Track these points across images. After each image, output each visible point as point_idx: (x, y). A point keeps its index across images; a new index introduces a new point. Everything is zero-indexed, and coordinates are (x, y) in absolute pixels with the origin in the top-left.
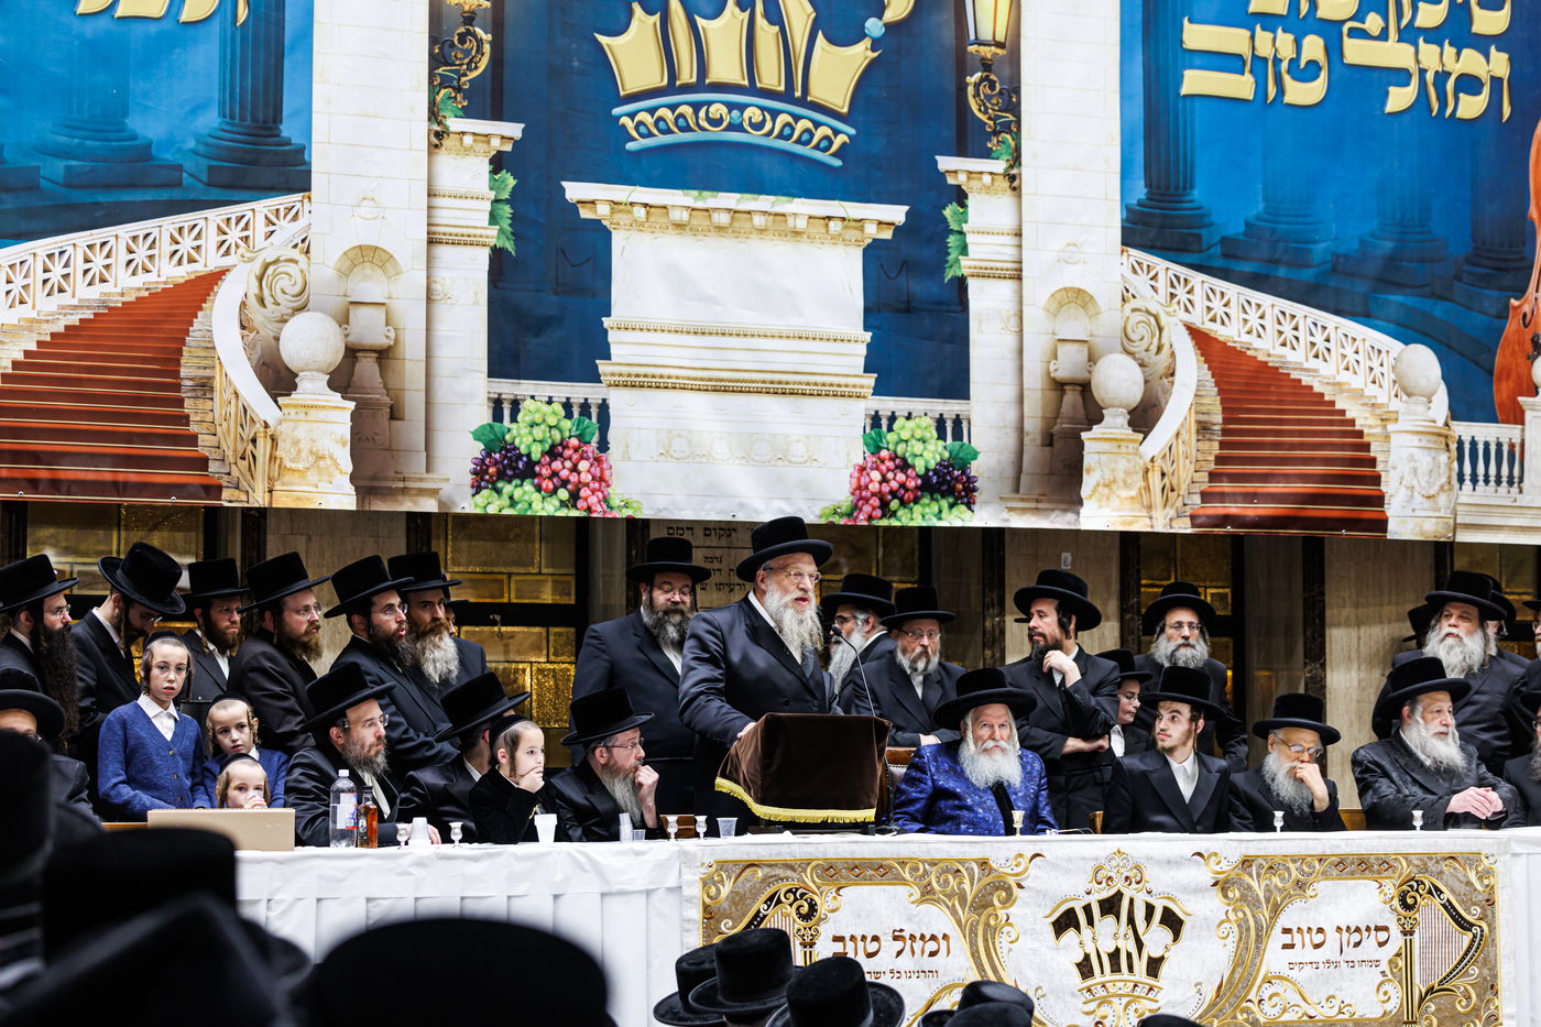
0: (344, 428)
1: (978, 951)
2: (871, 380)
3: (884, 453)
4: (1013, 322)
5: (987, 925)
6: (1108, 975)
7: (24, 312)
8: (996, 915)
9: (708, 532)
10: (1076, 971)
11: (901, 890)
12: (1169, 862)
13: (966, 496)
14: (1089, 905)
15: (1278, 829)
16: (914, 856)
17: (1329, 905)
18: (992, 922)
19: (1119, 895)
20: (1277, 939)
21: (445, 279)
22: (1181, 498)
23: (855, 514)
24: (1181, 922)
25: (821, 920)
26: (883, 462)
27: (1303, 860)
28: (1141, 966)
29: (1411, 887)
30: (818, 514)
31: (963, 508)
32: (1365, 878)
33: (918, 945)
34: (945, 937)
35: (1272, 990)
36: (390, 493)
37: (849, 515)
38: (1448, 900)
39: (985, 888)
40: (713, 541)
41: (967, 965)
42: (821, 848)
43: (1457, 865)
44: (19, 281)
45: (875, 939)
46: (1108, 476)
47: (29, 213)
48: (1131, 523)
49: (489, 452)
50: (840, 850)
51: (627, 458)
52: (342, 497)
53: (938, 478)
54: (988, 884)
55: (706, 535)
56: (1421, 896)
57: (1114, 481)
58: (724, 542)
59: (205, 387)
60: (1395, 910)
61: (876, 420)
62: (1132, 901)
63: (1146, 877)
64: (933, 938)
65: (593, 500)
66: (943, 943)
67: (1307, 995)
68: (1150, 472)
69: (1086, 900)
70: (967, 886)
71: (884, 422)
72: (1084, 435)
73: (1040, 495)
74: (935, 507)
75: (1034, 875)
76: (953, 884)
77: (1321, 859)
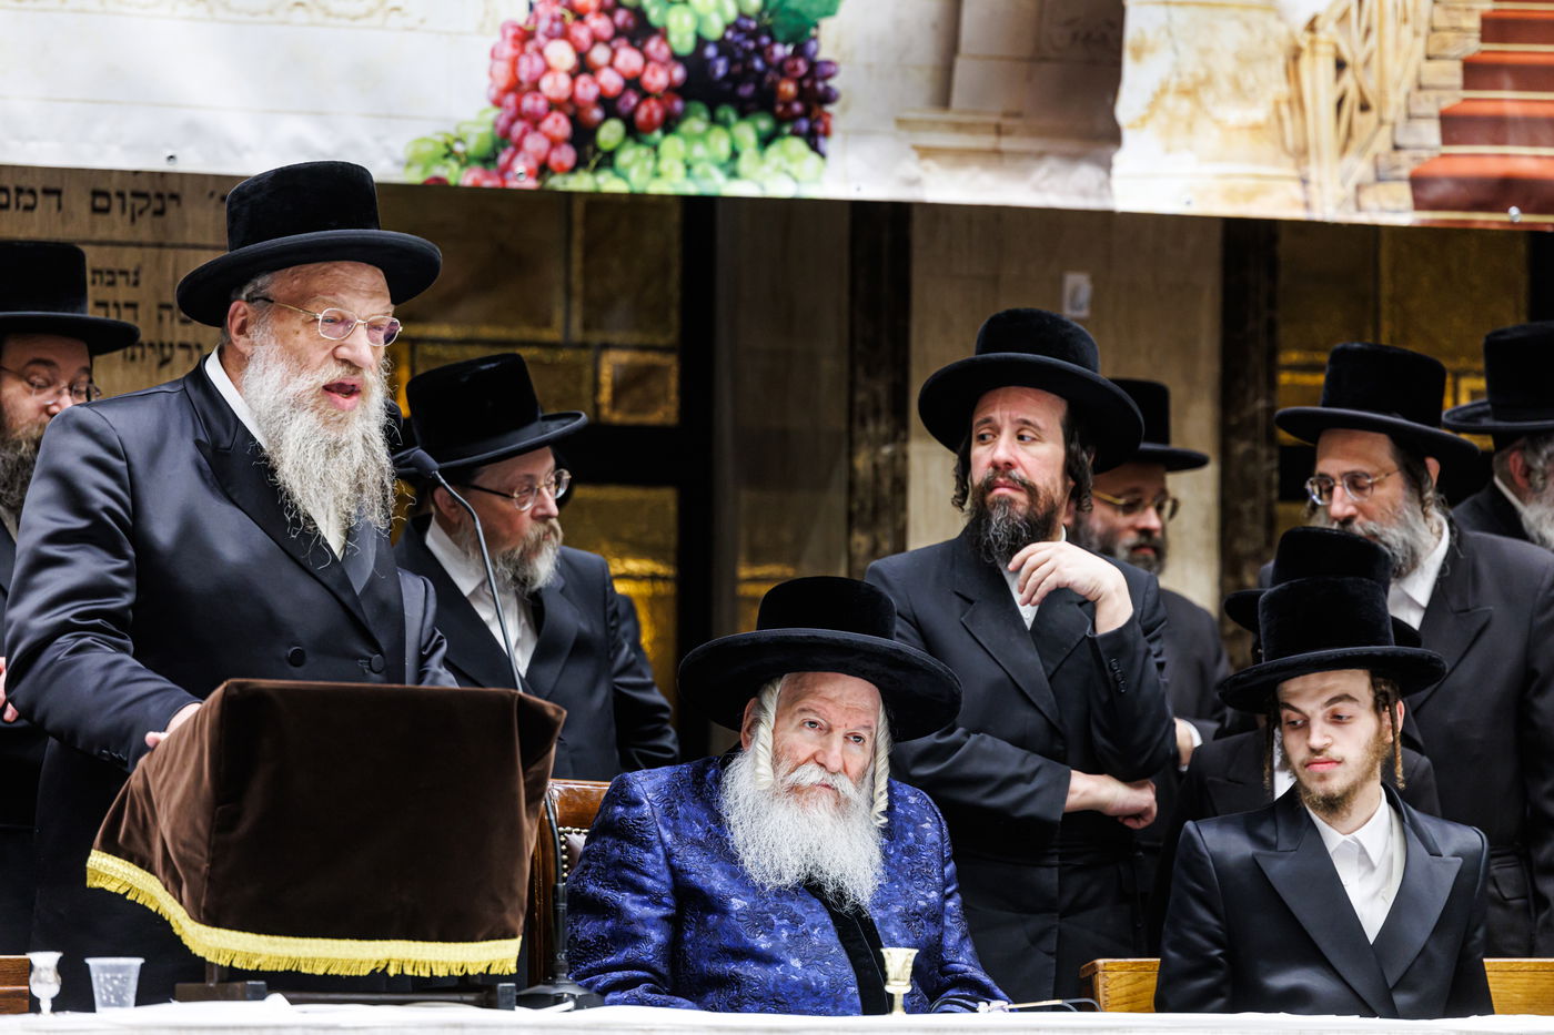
9: (102, 202)
13: (807, 114)
22: (1386, 131)
23: (503, 158)
26: (580, 16)
30: (401, 154)
31: (797, 146)
37: (487, 160)
40: (116, 225)
46: (1191, 65)
48: (1250, 196)
53: (732, 62)
55: (95, 210)
57: (1208, 81)
58: (145, 230)
68: (1305, 62)
73: (1006, 115)
74: (720, 143)
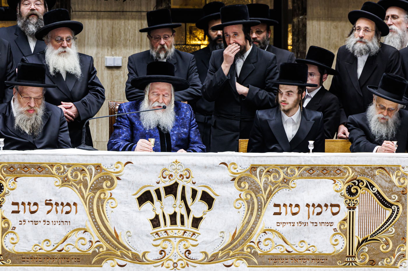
1: (93, 212)
5: (99, 198)
6: (169, 226)
8: (105, 193)
10: (150, 224)
11: (50, 179)
12: (206, 167)
14: (159, 189)
15: (311, 151)
16: (58, 162)
17: (303, 192)
18: (102, 196)
19: (176, 184)
20: (269, 210)
24: (213, 199)
25: (6, 194)
27: (288, 168)
28: (188, 222)
29: (355, 183)
32: (325, 178)
33: (60, 208)
34: (75, 204)
35: (266, 236)
38: (378, 191)
39: (98, 179)
41: (87, 218)
42: (6, 157)
43: (384, 172)
45: (36, 204)
50: (17, 159)
54: (100, 177)
56: (361, 188)
60: (344, 196)
62: (184, 188)
63: (193, 174)
64: (68, 204)
66: (73, 207)
67: (287, 240)
69: (157, 187)
70: (88, 178)
75: (127, 173)
76: (80, 176)
77: (299, 167)
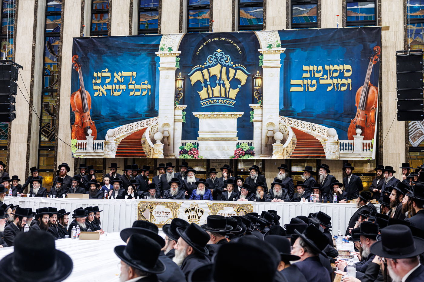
0: (162, 148)
1: (174, 214)
2: (238, 138)
3: (239, 148)
4: (261, 128)
5: (175, 211)
6: (192, 218)
7: (123, 134)
8: (177, 210)
10: (188, 218)
11: (164, 206)
12: (202, 204)
13: (253, 154)
14: (190, 209)
16: (166, 202)
17: (226, 210)
19: (194, 208)
21: (176, 127)
22: (289, 154)
24: (203, 212)
25: (153, 209)
26: (239, 150)
27: (222, 204)
28: (197, 217)
29: (239, 208)
30: (229, 158)
31: (252, 156)
32: (232, 207)
33: (166, 213)
34: (170, 212)
36: (168, 156)
37: (234, 157)
38: (245, 211)
40: (219, 162)
41: (172, 216)
44: (122, 130)
45: (160, 212)
46: (277, 150)
47: (123, 122)
49: (181, 150)
51: (201, 150)
52: (162, 157)
53: (248, 152)
54: (176, 206)
56: (241, 210)
58: (221, 162)
59: (144, 143)
60: (236, 212)
61: (238, 144)
62: (196, 209)
64: (168, 212)
65: (196, 156)
68: (284, 150)
70: (173, 206)
71: (240, 144)
72: (273, 145)
73: (265, 154)
74: (248, 156)
75: (182, 205)
76: (171, 205)
77: (225, 204)
